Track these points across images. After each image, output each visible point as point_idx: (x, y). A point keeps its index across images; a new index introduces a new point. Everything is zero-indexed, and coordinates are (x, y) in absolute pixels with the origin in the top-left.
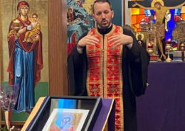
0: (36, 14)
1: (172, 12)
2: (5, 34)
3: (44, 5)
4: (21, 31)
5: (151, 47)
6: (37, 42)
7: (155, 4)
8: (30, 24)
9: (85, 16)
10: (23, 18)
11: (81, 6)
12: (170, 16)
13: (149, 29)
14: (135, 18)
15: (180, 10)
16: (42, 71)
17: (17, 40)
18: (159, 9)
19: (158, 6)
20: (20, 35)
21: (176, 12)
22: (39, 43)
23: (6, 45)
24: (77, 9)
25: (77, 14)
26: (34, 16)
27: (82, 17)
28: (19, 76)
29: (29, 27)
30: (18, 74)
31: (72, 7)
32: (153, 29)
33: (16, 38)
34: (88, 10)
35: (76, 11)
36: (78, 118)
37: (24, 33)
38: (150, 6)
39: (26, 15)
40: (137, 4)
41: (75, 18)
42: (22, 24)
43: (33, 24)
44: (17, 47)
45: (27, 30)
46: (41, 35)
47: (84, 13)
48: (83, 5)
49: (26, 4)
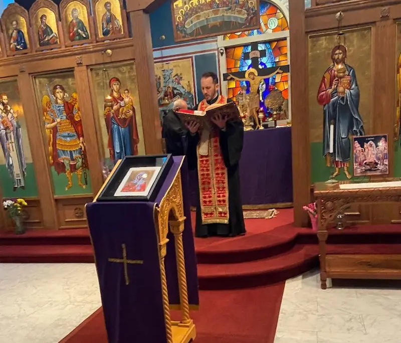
0: (127, 90)
1: (267, 81)
2: (101, 112)
3: (134, 79)
4: (115, 107)
5: (244, 117)
6: (131, 117)
7: (249, 75)
8: (123, 99)
9: (184, 93)
10: (115, 94)
11: (179, 83)
12: (264, 86)
13: (242, 99)
14: (231, 91)
15: (274, 79)
16: (138, 145)
17: (113, 117)
18: (253, 79)
19: (252, 76)
20: (115, 111)
21: (270, 81)
22: (132, 119)
23: (103, 123)
24: (175, 87)
25: (175, 92)
26: (126, 92)
27: (181, 95)
28: (118, 151)
29: (122, 103)
30: (118, 150)
31: (171, 85)
32: (246, 99)
33: (112, 115)
34: (185, 86)
35: (175, 89)
36: (150, 174)
37: (118, 110)
38: (244, 77)
39: (118, 92)
40: (231, 76)
41: (175, 96)
42: (115, 100)
43: (126, 100)
44: (114, 123)
45: (121, 106)
46: (134, 110)
47: (182, 91)
48: (181, 82)
49: (118, 80)
